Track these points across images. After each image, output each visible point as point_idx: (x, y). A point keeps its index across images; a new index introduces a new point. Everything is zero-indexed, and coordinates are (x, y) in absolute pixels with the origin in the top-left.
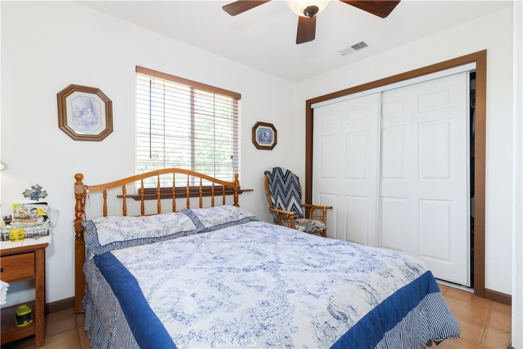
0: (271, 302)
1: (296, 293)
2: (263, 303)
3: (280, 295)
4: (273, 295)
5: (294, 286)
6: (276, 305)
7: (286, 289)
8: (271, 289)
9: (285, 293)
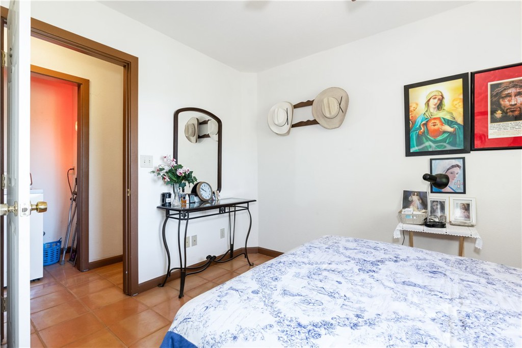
0: (271, 281)
1: (250, 291)
2: (277, 279)
3: (265, 287)
4: (272, 287)
5: (252, 299)
6: (266, 279)
7: (260, 295)
8: (276, 293)
9: (261, 290)
